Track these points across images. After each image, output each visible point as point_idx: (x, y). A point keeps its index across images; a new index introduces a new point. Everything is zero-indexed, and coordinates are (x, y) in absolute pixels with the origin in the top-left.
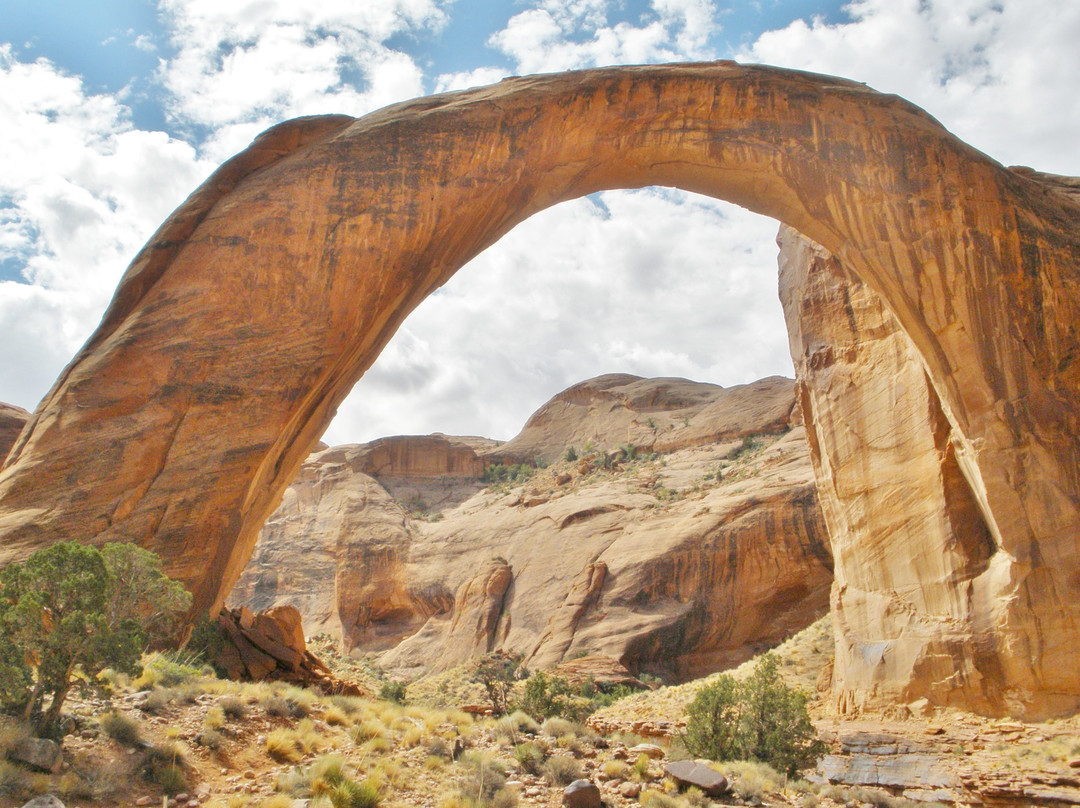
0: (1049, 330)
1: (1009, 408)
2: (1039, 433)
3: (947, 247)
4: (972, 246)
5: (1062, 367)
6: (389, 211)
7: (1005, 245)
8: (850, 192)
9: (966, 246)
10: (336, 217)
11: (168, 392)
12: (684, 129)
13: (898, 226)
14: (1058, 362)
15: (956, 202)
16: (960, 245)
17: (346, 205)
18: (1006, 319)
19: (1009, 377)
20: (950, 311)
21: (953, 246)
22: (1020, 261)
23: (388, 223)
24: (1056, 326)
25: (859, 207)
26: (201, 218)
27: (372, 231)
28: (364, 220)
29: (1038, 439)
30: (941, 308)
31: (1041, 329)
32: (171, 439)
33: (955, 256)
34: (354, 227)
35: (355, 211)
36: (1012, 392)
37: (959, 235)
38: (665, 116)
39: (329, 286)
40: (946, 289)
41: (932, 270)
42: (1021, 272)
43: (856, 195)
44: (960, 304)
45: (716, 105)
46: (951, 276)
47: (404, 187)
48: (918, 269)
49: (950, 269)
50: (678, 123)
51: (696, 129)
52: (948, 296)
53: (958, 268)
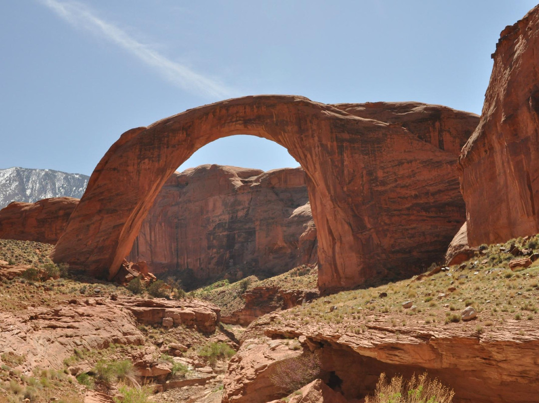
0: (346, 172)
1: (331, 196)
2: (339, 204)
3: (313, 149)
4: (320, 149)
5: (349, 183)
6: (153, 157)
7: (332, 146)
8: (284, 135)
9: (319, 148)
10: (139, 160)
11: (100, 211)
12: (237, 121)
13: (298, 144)
14: (348, 181)
15: (315, 135)
16: (317, 148)
17: (142, 157)
18: (331, 170)
19: (331, 187)
20: (315, 168)
21: (315, 148)
22: (337, 151)
23: (153, 161)
24: (348, 170)
25: (288, 139)
26: (107, 162)
27: (149, 164)
28: (146, 161)
29: (339, 206)
30: (313, 167)
31: (343, 172)
32: (101, 224)
33: (315, 153)
34: (144, 163)
35: (144, 159)
36: (332, 192)
37: (316, 145)
38: (230, 118)
39: (139, 180)
40: (313, 162)
41: (309, 156)
42: (337, 154)
43: (286, 134)
44: (318, 166)
45: (245, 112)
46: (314, 158)
47: (157, 150)
48: (306, 156)
49: (314, 155)
50: (234, 119)
51: (240, 120)
52: (314, 164)
53: (316, 155)
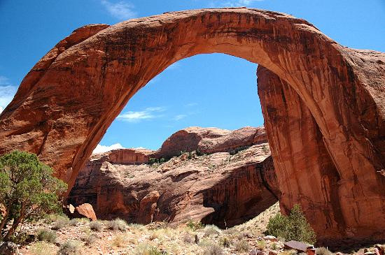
1: (344, 128)
3: (321, 72)
4: (330, 72)
5: (363, 114)
6: (124, 59)
7: (342, 71)
8: (287, 53)
10: (105, 61)
12: (228, 32)
13: (304, 65)
14: (361, 112)
15: (324, 56)
16: (326, 72)
18: (343, 97)
19: (344, 117)
20: (323, 94)
21: (324, 71)
22: (347, 77)
23: (124, 64)
24: (360, 99)
25: (290, 59)
27: (118, 67)
28: (115, 62)
29: (356, 139)
30: (319, 94)
31: (356, 100)
32: (44, 142)
33: (324, 75)
34: (111, 65)
35: (112, 59)
36: (345, 122)
37: (326, 68)
38: (222, 27)
39: (103, 86)
40: (321, 87)
41: (316, 79)
42: (348, 81)
43: (289, 54)
44: (326, 92)
45: (239, 22)
46: (323, 83)
47: (130, 51)
48: (311, 80)
49: (323, 80)
50: (226, 30)
51: (233, 32)
52: (322, 89)
53: (325, 79)
